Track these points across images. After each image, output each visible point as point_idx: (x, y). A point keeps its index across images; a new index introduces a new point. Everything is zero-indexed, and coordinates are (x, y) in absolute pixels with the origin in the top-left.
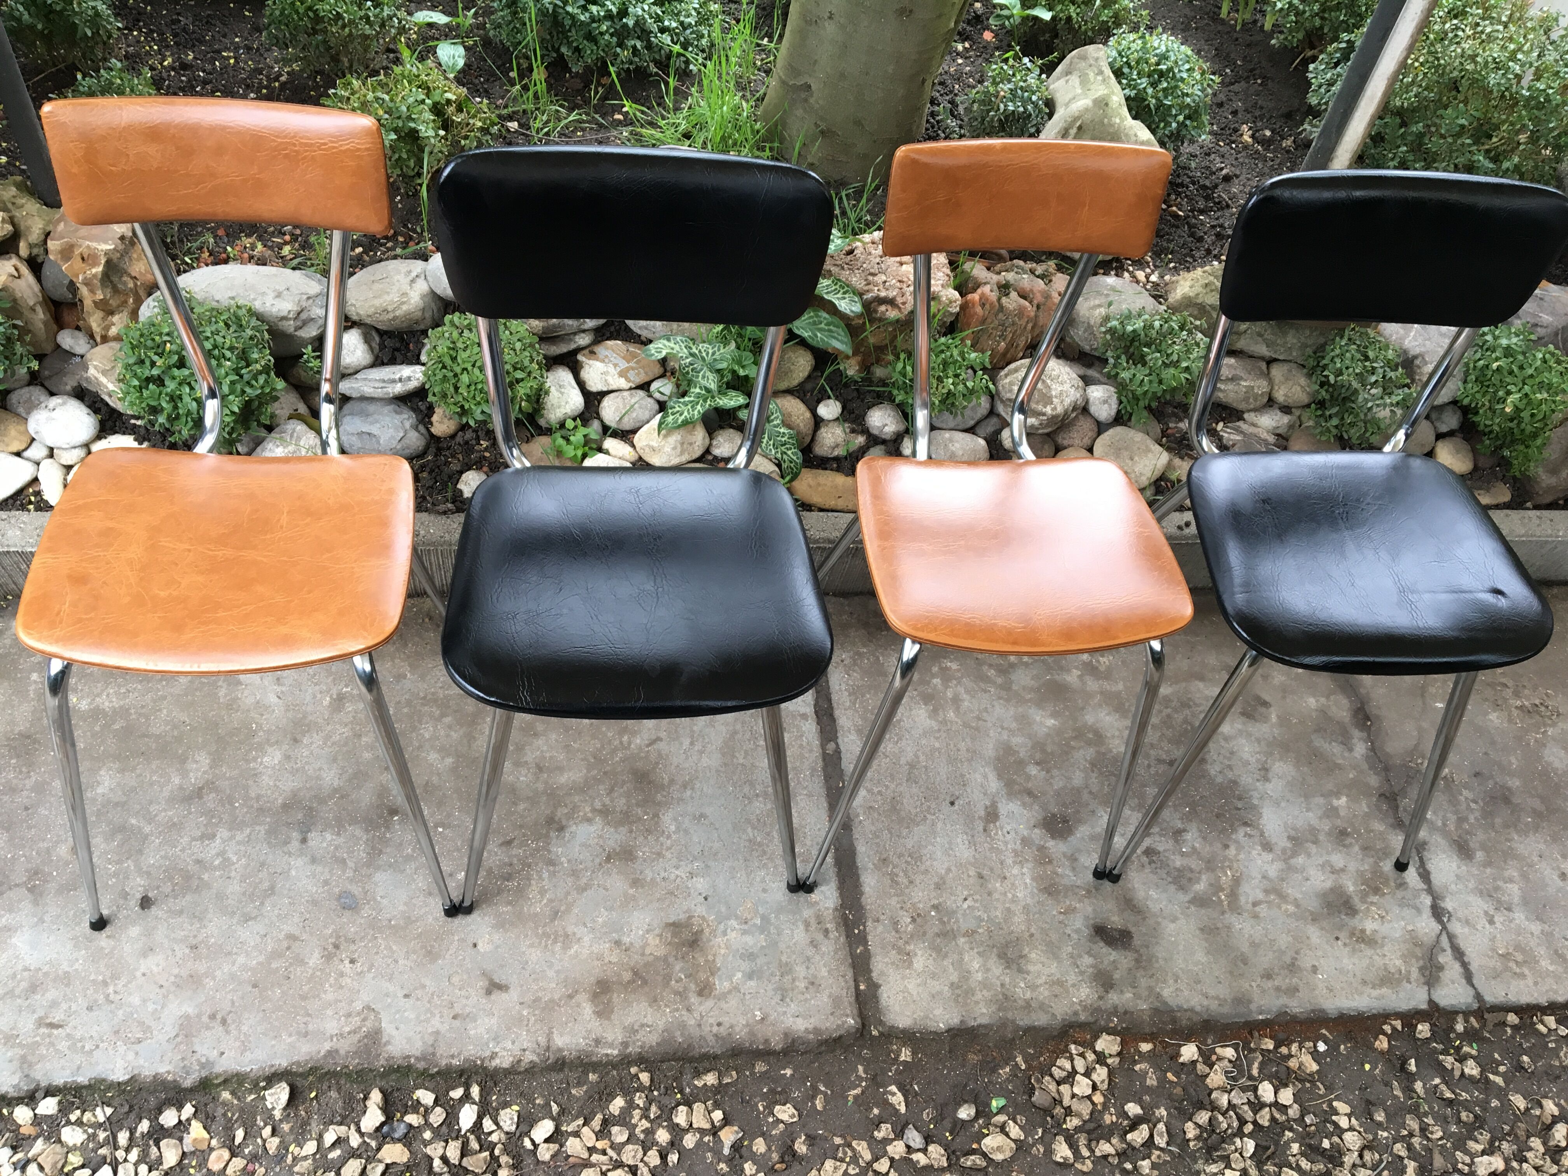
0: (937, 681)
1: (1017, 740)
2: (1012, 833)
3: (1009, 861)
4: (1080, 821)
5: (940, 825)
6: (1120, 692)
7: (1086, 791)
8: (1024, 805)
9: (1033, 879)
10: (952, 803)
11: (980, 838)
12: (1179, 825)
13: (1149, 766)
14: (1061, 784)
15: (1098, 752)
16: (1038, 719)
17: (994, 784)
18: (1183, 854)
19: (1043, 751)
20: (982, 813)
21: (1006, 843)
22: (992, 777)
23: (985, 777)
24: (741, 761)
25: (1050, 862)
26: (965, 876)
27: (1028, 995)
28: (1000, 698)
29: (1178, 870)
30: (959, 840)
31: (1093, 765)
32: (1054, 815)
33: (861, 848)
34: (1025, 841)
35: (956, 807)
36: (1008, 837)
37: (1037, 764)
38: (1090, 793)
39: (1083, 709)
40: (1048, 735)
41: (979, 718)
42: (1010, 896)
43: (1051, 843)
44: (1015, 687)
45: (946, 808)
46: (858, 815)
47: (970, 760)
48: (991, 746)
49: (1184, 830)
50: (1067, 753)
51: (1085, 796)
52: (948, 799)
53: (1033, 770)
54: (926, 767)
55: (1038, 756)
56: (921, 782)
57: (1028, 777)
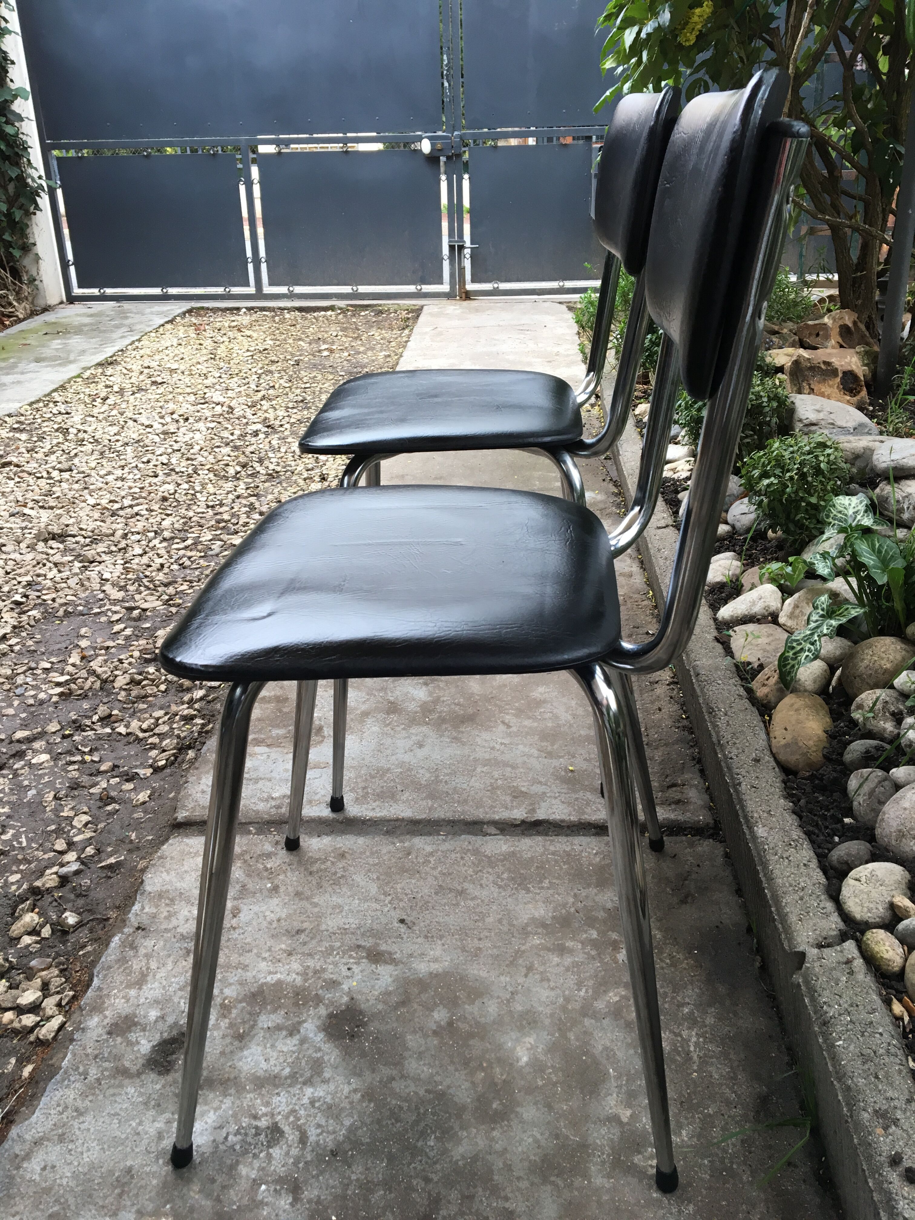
0: (594, 934)
1: (492, 1008)
2: (349, 973)
3: (310, 963)
4: (347, 1053)
5: (375, 906)
6: (586, 1175)
7: (394, 1072)
8: (387, 993)
9: (279, 983)
10: (402, 921)
11: (350, 940)
12: (308, 1194)
13: (427, 1180)
14: (410, 1044)
15: (463, 1109)
16: (530, 1040)
17: (422, 968)
18: (256, 1183)
19: (471, 1035)
20: (383, 947)
21: (336, 964)
22: (435, 967)
23: (436, 960)
24: (479, 770)
25: (296, 1004)
26: (303, 918)
27: (142, 951)
28: (567, 1000)
29: (233, 1167)
30: (351, 920)
31: (441, 1096)
32: (364, 1025)
33: (361, 841)
34: (334, 984)
35: (396, 924)
36: (344, 969)
37: (450, 1024)
38: (394, 1079)
39: (549, 1107)
40: (500, 1047)
41: (530, 969)
42: (266, 955)
43: (323, 1011)
44: (587, 1022)
45: (397, 915)
46: (402, 841)
47: (463, 949)
48: (483, 974)
49: (296, 1200)
50: (466, 1063)
51: (386, 1071)
52: (408, 919)
53: (440, 1015)
54: (457, 904)
55: (464, 1027)
56: (436, 898)
57: (429, 1008)
